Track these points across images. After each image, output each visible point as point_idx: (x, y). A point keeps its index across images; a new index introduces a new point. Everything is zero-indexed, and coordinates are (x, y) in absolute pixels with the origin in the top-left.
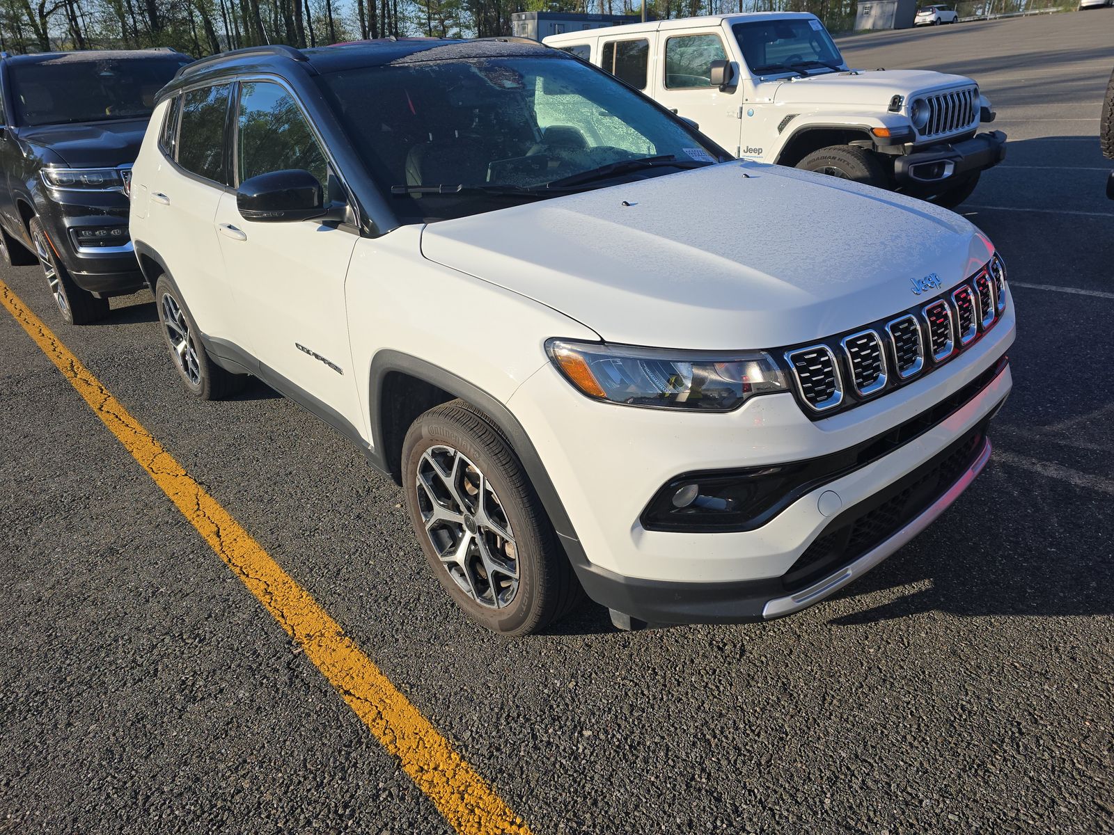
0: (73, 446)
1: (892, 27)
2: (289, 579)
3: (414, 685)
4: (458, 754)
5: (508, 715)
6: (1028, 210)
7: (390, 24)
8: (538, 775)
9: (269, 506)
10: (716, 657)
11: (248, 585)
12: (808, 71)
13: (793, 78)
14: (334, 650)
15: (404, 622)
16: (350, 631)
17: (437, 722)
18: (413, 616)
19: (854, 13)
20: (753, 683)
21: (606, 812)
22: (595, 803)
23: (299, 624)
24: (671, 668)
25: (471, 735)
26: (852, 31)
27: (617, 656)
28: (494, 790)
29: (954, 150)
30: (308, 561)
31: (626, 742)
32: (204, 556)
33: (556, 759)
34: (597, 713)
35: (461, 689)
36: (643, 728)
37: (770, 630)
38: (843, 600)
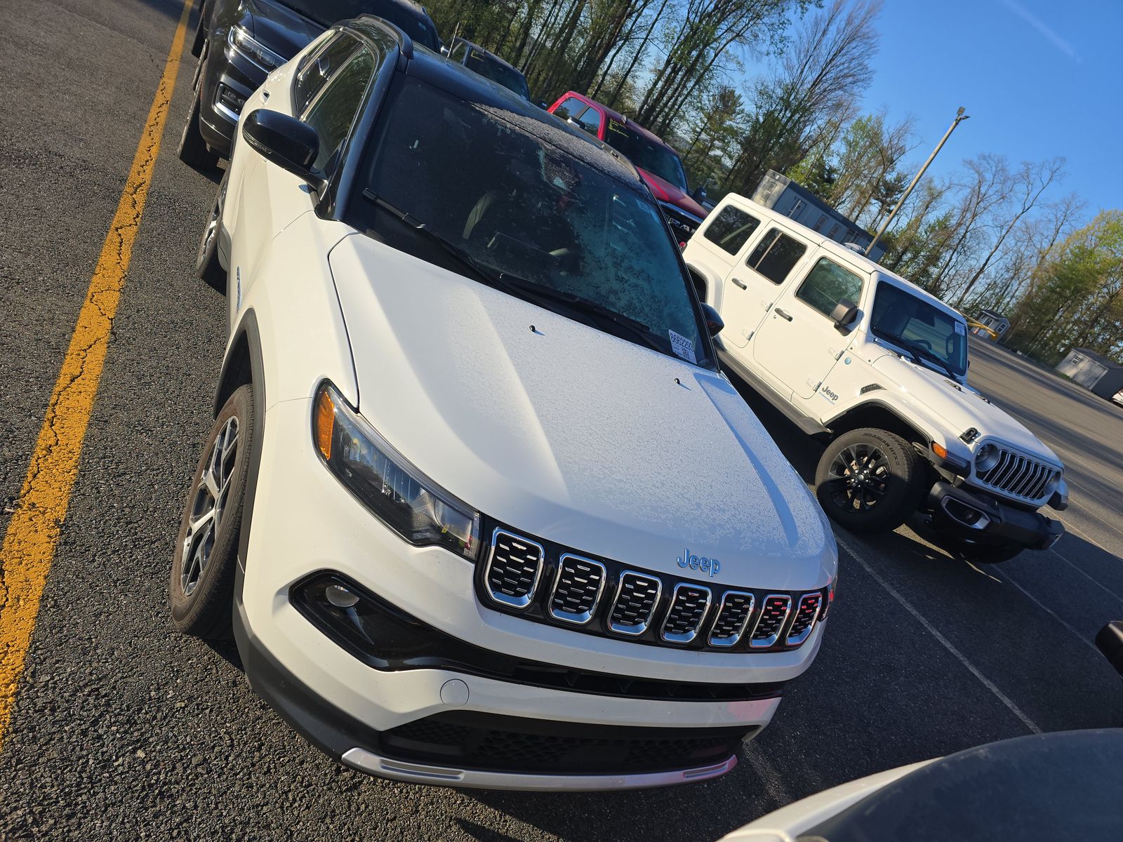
0: (60, 239)
1: (1091, 388)
2: (78, 451)
3: (58, 606)
4: (18, 687)
5: (97, 689)
6: (1049, 611)
7: (667, 114)
8: (56, 756)
9: (140, 387)
10: (326, 775)
11: (42, 433)
12: (924, 361)
13: (903, 357)
14: (36, 531)
15: (118, 551)
16: (68, 526)
17: (37, 648)
18: (131, 553)
19: (1064, 355)
20: (328, 820)
21: (69, 831)
22: (69, 817)
23: (38, 491)
24: (278, 754)
25: (48, 681)
26: (1052, 368)
27: (246, 710)
28: (6, 739)
29: (997, 509)
30: (111, 449)
31: (162, 787)
32: (41, 387)
33: (87, 755)
34: (169, 744)
35: (90, 638)
36: (190, 786)
37: (398, 787)
38: (492, 810)
